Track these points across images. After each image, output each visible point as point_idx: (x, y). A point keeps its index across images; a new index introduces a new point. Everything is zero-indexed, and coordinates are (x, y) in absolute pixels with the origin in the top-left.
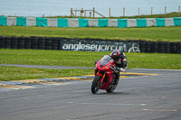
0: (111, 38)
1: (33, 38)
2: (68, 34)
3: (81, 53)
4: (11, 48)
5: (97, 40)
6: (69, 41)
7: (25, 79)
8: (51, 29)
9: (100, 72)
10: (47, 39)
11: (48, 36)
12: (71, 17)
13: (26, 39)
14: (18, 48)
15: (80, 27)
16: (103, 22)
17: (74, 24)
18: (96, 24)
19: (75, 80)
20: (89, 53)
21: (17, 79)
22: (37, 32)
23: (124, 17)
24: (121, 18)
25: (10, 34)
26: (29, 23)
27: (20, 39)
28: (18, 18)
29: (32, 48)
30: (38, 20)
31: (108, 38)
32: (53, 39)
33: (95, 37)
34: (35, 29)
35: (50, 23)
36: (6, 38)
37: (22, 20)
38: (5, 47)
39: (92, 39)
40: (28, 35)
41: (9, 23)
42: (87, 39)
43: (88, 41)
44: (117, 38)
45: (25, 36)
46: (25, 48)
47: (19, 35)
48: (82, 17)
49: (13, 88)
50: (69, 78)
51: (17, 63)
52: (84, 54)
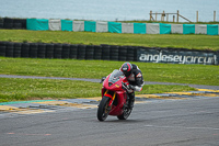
0: (199, 48)
1: (104, 47)
2: (146, 43)
3: (162, 66)
4: (78, 58)
5: (182, 49)
6: (147, 50)
7: (93, 96)
8: (126, 36)
9: (108, 92)
10: (120, 48)
11: (122, 44)
12: (150, 22)
13: (96, 48)
14: (86, 59)
15: (161, 34)
16: (190, 28)
17: (153, 30)
18: (181, 30)
19: (154, 98)
20: (171, 66)
21: (85, 96)
22: (110, 39)
23: (215, 23)
24: (211, 23)
25: (77, 42)
26: (99, 29)
27: (88, 47)
28: (86, 22)
29: (103, 59)
30: (110, 24)
31: (195, 48)
32: (129, 48)
33: (180, 47)
34: (106, 35)
35: (125, 29)
36: (72, 47)
37: (90, 25)
38: (71, 58)
39: (176, 49)
40: (98, 43)
41: (76, 28)
42: (169, 49)
43: (171, 51)
44: (206, 48)
45: (94, 43)
46: (95, 59)
47: (87, 43)
48: (163, 22)
49: (79, 107)
50: (147, 96)
51: (84, 77)
52: (166, 66)
